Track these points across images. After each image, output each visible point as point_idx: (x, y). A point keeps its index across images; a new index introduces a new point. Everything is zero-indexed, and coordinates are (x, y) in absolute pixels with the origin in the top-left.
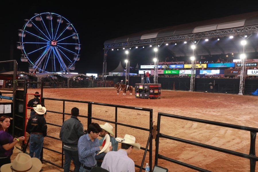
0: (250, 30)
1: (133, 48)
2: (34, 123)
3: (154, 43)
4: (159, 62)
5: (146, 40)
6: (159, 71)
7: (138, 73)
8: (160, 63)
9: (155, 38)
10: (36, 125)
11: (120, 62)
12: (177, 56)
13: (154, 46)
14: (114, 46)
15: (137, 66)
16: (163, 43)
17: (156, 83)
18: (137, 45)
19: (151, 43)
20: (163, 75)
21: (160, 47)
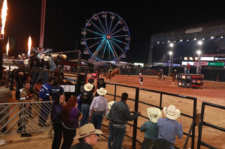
1: (178, 41)
3: (199, 36)
5: (191, 34)
6: (203, 62)
7: (181, 64)
8: (203, 55)
9: (200, 32)
10: (86, 98)
11: (165, 54)
13: (198, 39)
14: (159, 39)
15: (181, 58)
16: (208, 36)
17: (199, 73)
18: (181, 38)
19: (196, 36)
20: (206, 66)
21: (204, 40)
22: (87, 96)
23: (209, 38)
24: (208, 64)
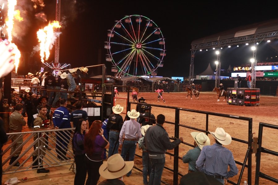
1: (226, 47)
2: (112, 121)
3: (251, 40)
4: (257, 63)
5: (242, 38)
6: (258, 73)
7: (230, 76)
8: (259, 64)
9: (253, 35)
10: (114, 123)
11: (209, 65)
13: (251, 44)
14: (202, 46)
15: (230, 68)
16: (263, 40)
17: (253, 87)
18: (229, 43)
19: (247, 41)
20: (262, 78)
21: (259, 45)
22: (116, 120)
23: (264, 41)
24: (264, 74)
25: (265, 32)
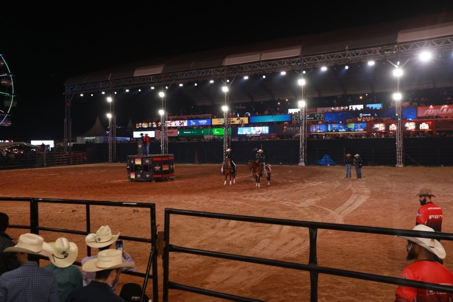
0: (320, 61)
1: (121, 91)
3: (158, 82)
4: (168, 116)
5: (145, 78)
6: (170, 131)
7: (132, 136)
8: (170, 117)
9: (160, 74)
11: (98, 118)
12: (199, 104)
13: (158, 88)
15: (130, 124)
16: (173, 82)
17: (165, 152)
18: (127, 85)
19: (153, 83)
20: (177, 138)
21: (169, 89)
24: (179, 133)
25: (177, 72)
